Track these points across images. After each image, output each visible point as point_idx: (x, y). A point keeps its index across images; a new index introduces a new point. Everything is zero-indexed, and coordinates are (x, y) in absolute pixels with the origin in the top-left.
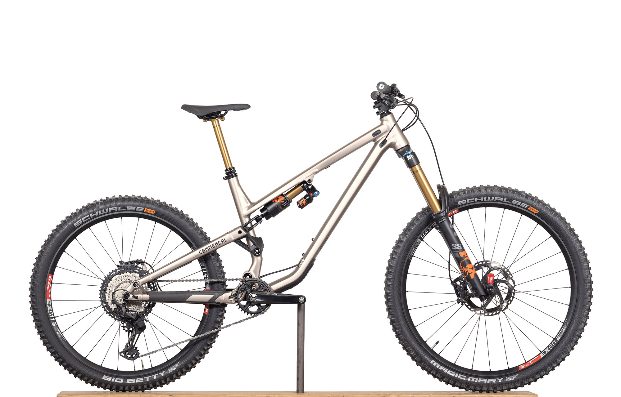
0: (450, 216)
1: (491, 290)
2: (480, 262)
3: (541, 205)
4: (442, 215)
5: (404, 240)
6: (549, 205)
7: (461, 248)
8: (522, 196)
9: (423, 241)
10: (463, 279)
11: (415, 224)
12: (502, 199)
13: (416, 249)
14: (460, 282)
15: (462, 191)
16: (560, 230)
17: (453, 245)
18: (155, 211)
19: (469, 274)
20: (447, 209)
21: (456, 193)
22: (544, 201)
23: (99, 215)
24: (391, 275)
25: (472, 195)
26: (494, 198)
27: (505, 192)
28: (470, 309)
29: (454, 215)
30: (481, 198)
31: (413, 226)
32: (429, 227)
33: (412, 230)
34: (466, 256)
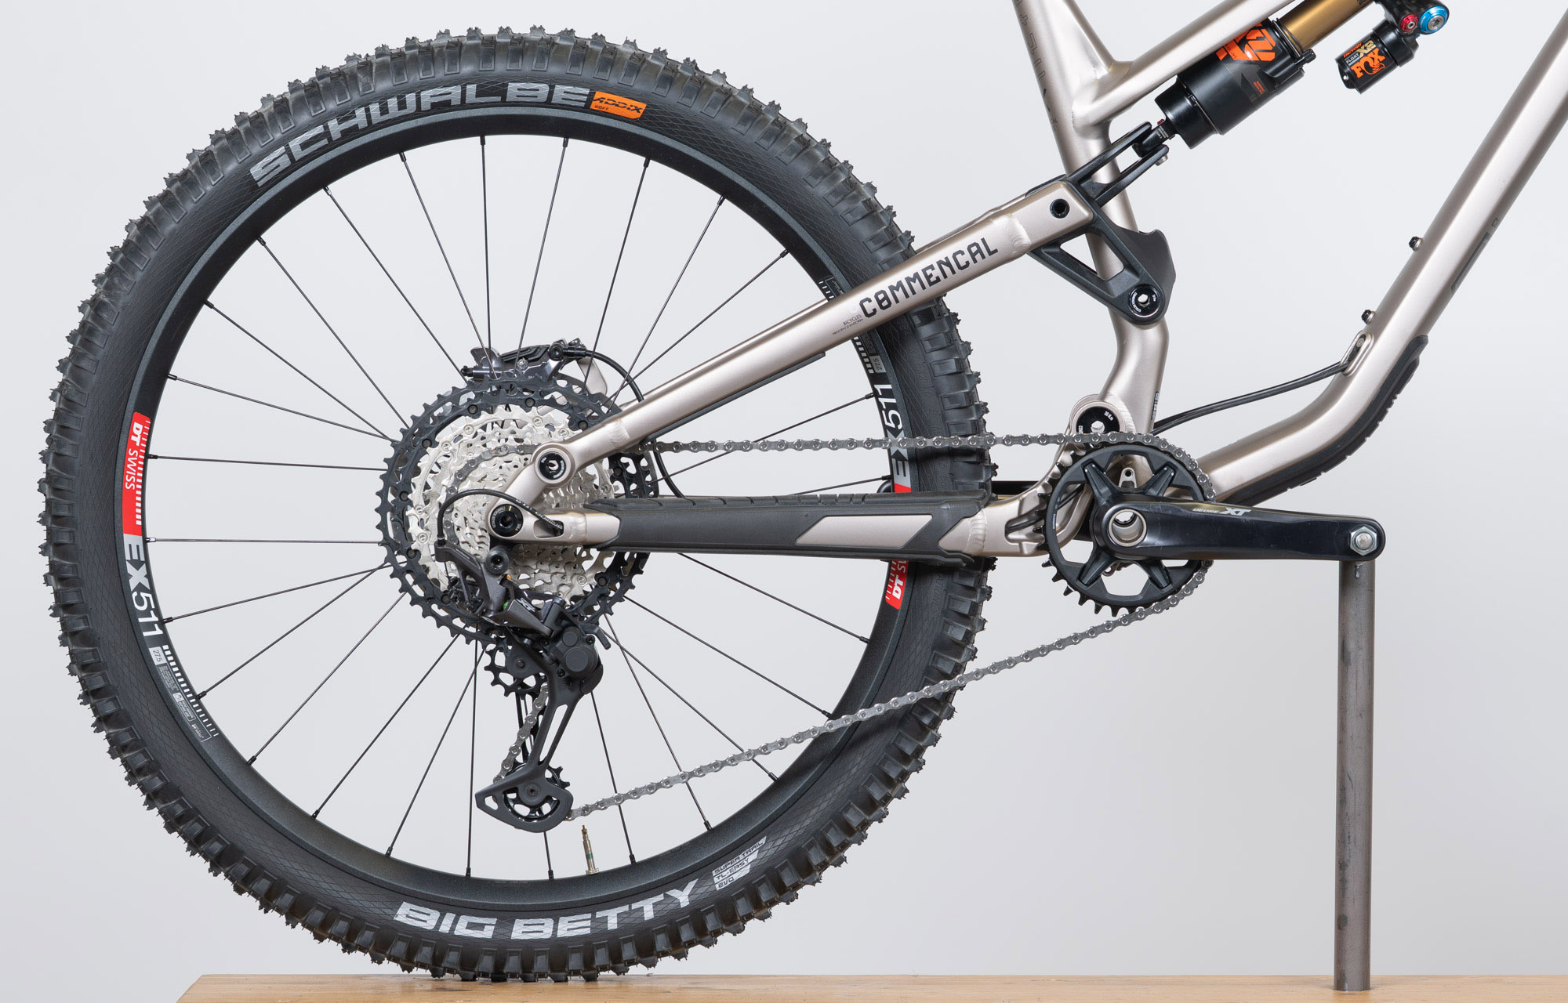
18: (642, 106)
23: (371, 127)
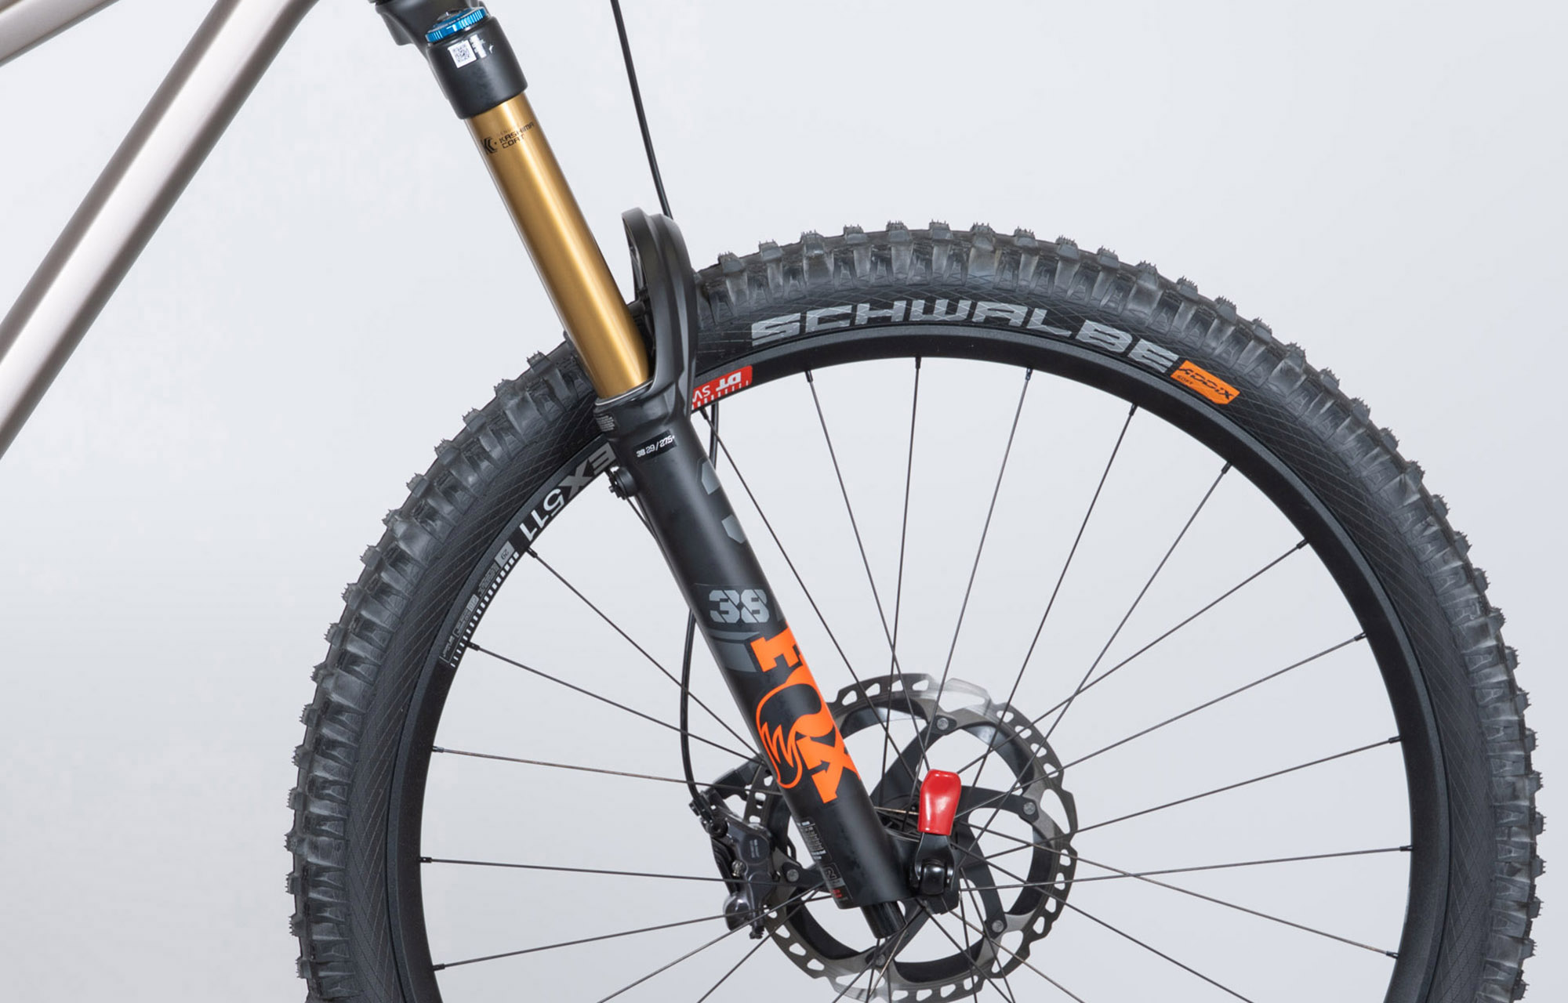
0: (702, 409)
1: (937, 870)
2: (869, 683)
3: (1253, 352)
4: (655, 409)
5: (418, 548)
6: (1297, 353)
7: (763, 617)
8: (1143, 295)
9: (534, 554)
10: (768, 781)
11: (488, 457)
12: (1017, 313)
13: (487, 604)
14: (744, 797)
15: (778, 261)
16: (1364, 509)
17: (716, 595)
19: (808, 773)
20: (684, 375)
21: (742, 272)
22: (1269, 332)
24: (334, 758)
25: (837, 282)
26: (973, 307)
27: (1038, 273)
28: (801, 962)
29: (721, 403)
30: (891, 307)
31: (474, 465)
32: (572, 473)
33: (465, 489)
34: (791, 660)
